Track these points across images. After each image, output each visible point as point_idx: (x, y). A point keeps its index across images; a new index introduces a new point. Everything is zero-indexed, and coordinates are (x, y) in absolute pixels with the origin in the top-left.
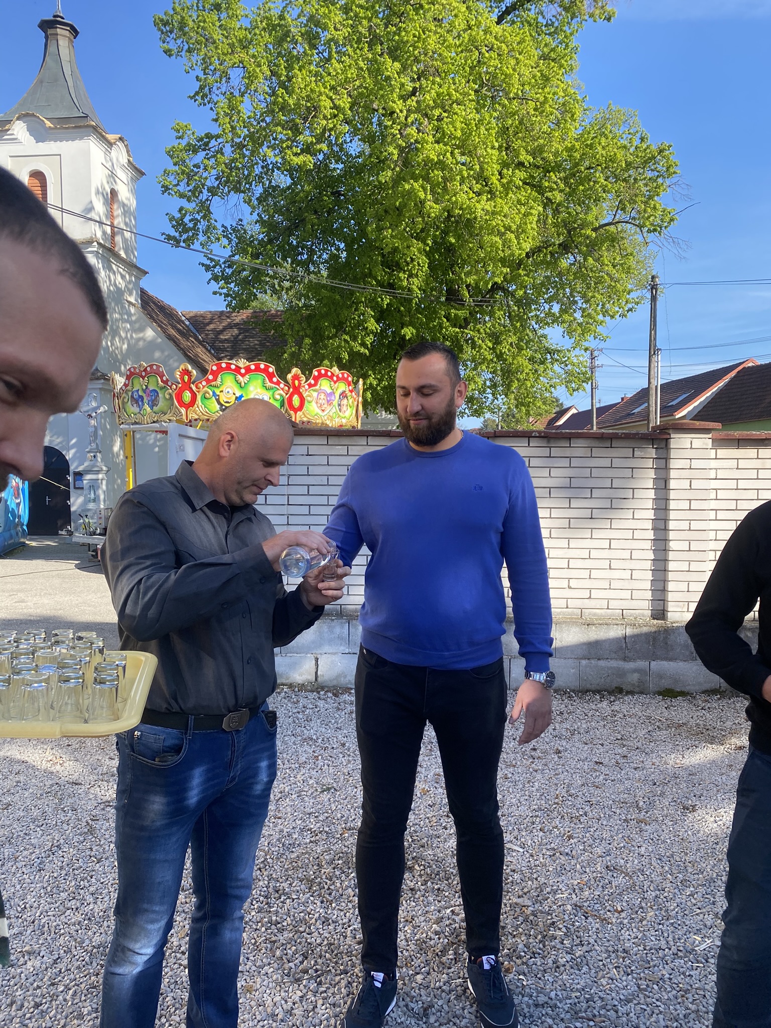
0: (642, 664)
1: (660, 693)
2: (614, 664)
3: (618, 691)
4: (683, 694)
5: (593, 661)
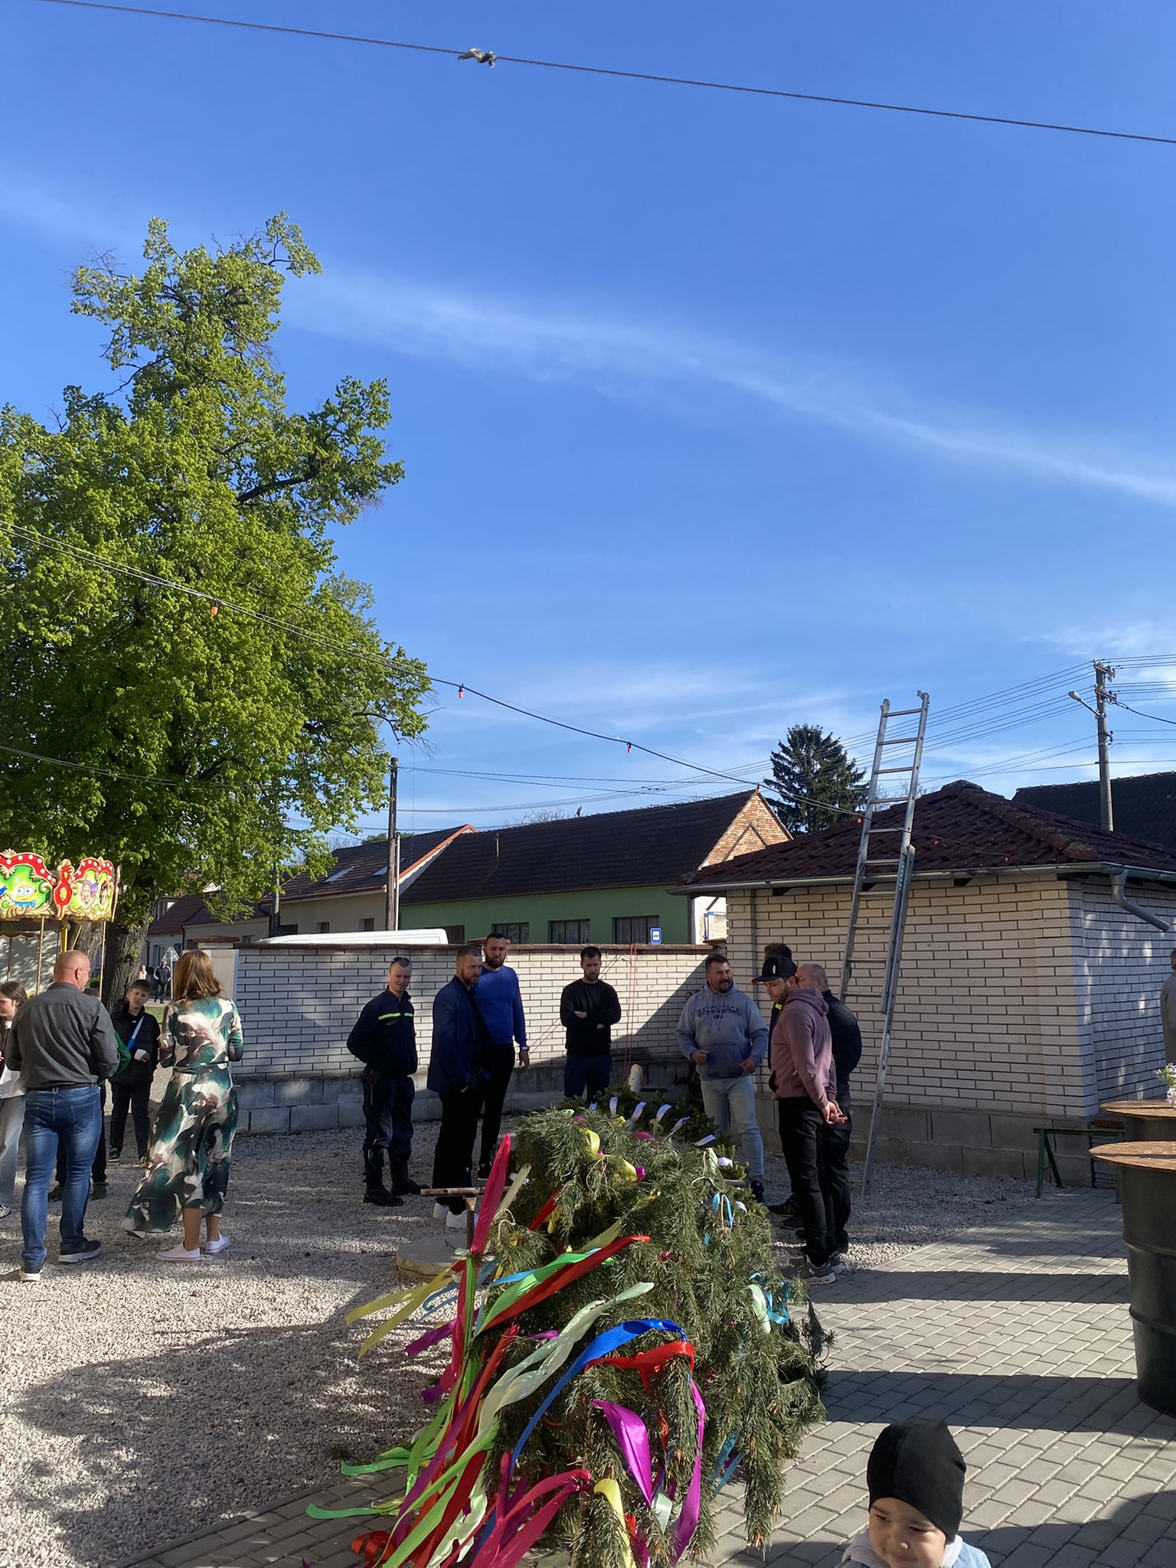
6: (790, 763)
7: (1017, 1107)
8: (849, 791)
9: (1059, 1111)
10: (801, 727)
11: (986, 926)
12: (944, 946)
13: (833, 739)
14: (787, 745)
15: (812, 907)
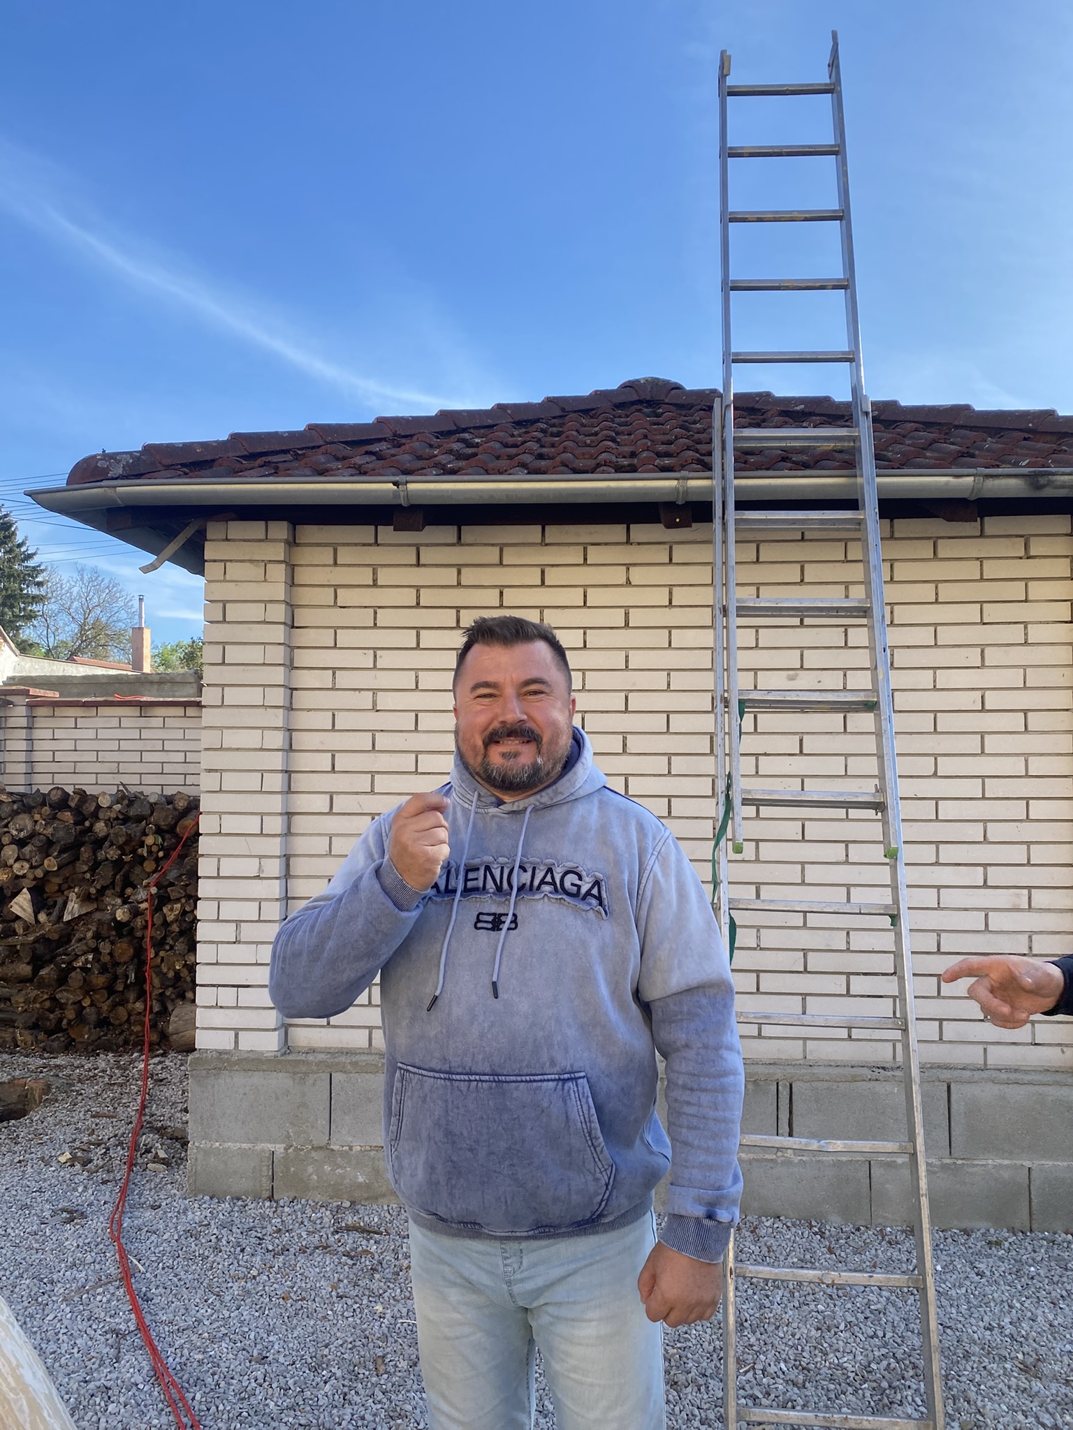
15: (469, 576)
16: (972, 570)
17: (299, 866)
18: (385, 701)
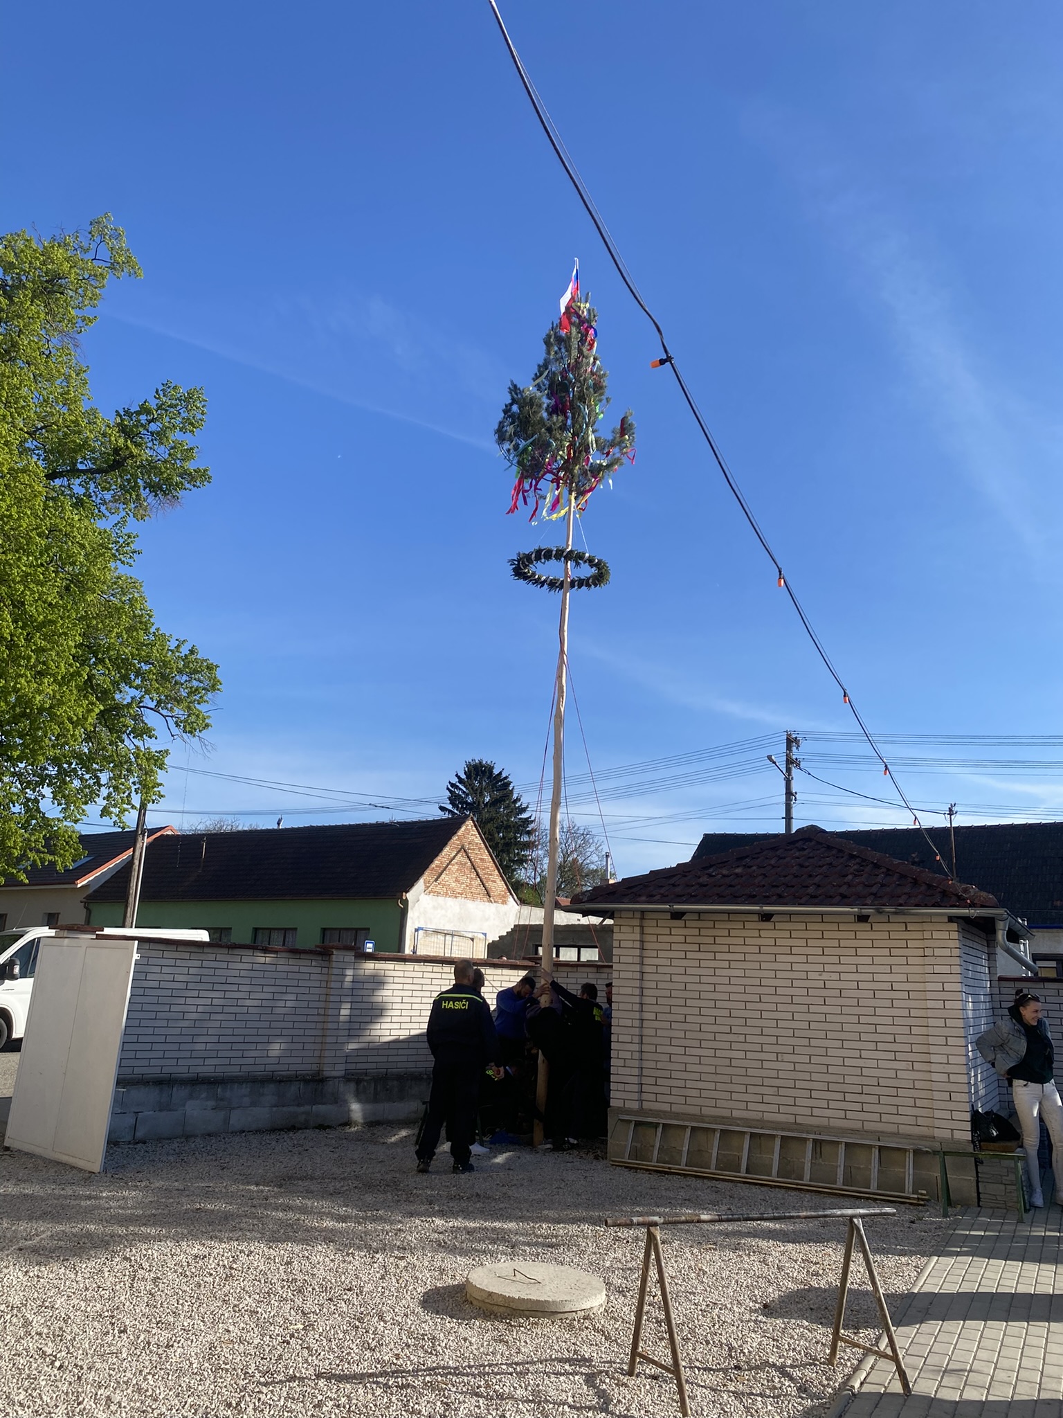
0: (307, 1108)
1: (317, 1128)
2: (291, 1109)
3: (293, 1128)
4: (329, 1127)
5: (280, 1108)
6: (464, 792)
7: (903, 1129)
8: (512, 822)
9: (947, 1134)
10: (477, 761)
11: (877, 960)
12: (835, 976)
13: (504, 775)
14: (463, 776)
15: (703, 932)
16: (886, 935)
17: (645, 1040)
18: (675, 978)
